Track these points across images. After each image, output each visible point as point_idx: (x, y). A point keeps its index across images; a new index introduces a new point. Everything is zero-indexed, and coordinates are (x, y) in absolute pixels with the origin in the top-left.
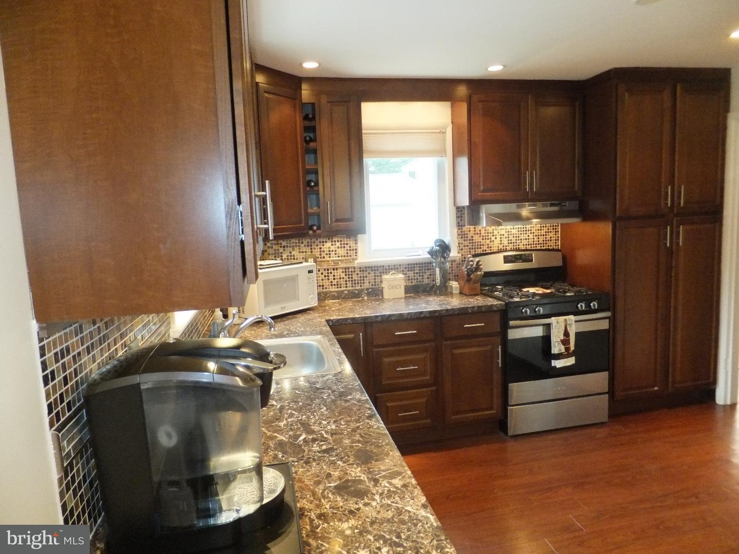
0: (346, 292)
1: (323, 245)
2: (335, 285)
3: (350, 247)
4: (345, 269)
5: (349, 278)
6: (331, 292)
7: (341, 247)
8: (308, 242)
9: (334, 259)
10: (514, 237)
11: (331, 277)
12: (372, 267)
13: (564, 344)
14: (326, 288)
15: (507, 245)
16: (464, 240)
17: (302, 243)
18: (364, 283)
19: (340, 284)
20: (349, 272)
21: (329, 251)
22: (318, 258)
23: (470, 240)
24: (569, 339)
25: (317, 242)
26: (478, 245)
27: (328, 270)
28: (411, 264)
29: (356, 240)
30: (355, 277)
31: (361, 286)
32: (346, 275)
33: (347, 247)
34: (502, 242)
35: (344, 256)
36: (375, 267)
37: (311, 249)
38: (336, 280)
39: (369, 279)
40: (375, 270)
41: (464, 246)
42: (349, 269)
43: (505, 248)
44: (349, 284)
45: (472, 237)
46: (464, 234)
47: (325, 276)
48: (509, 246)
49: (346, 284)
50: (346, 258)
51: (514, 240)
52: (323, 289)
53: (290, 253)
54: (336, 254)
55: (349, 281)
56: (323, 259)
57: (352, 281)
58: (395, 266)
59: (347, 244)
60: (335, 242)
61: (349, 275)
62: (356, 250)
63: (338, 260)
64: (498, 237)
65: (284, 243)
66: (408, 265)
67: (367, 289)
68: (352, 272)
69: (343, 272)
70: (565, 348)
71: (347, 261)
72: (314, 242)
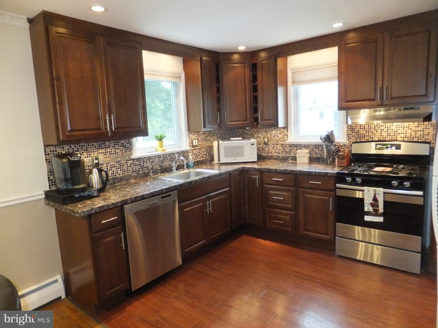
0: (281, 157)
1: (272, 132)
2: (277, 152)
3: (285, 133)
4: (282, 145)
5: (284, 149)
6: (273, 156)
7: (280, 133)
8: (265, 130)
9: (277, 139)
10: (392, 131)
11: (275, 149)
12: (295, 145)
13: (372, 206)
14: (273, 154)
15: (386, 137)
16: (352, 133)
17: (263, 130)
18: (291, 153)
19: (279, 153)
20: (283, 146)
21: (275, 135)
22: (269, 138)
23: (356, 132)
24: (378, 204)
25: (269, 130)
26: (362, 136)
27: (274, 145)
28: (317, 145)
29: (287, 130)
30: (287, 150)
31: (289, 154)
32: (282, 148)
33: (283, 133)
34: (382, 135)
35: (282, 138)
36: (297, 145)
37: (267, 133)
38: (277, 150)
39: (294, 151)
40: (297, 147)
41: (352, 136)
42: (283, 145)
43: (384, 139)
44: (284, 153)
45: (358, 130)
46: (353, 129)
47: (272, 148)
48: (387, 138)
49: (282, 153)
50: (282, 139)
51: (392, 134)
52: (271, 154)
53: (258, 135)
54: (278, 137)
55: (284, 151)
56: (271, 139)
57: (285, 151)
58: (307, 145)
59: (283, 132)
60: (277, 130)
61: (284, 148)
62: (287, 135)
63: (279, 140)
64: (379, 131)
65: (255, 130)
66: (315, 145)
67: (291, 157)
68: (285, 146)
69: (281, 146)
70: (373, 209)
71: (283, 141)
72: (268, 130)
